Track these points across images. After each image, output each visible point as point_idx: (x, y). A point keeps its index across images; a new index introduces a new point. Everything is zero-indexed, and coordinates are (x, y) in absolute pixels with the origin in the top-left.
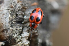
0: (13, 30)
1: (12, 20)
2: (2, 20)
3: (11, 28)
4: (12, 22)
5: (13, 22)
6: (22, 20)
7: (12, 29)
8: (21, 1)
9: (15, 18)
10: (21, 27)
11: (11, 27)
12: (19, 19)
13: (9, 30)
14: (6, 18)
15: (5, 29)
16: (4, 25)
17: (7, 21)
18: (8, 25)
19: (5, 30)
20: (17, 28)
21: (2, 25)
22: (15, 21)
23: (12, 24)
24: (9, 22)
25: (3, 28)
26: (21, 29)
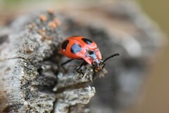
0: (31, 108)
1: (29, 83)
2: (5, 83)
3: (26, 103)
4: (29, 87)
5: (32, 89)
6: (52, 82)
7: (29, 106)
8: (51, 37)
9: (36, 79)
10: (50, 99)
11: (26, 99)
12: (46, 81)
13: (22, 108)
14: (15, 79)
15: (11, 104)
16: (8, 95)
17: (17, 85)
18: (19, 96)
19: (12, 106)
20: (41, 103)
21: (5, 95)
22: (35, 86)
23: (28, 92)
24: (21, 89)
25: (6, 102)
26: (50, 106)
